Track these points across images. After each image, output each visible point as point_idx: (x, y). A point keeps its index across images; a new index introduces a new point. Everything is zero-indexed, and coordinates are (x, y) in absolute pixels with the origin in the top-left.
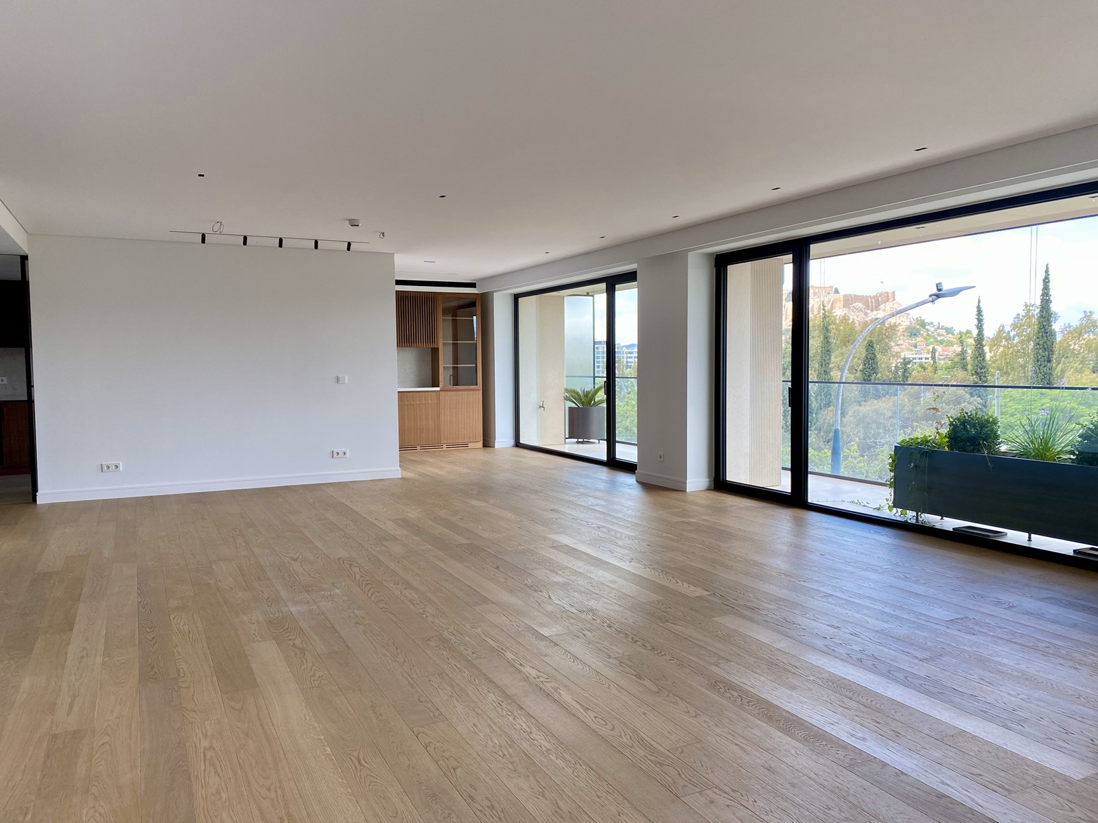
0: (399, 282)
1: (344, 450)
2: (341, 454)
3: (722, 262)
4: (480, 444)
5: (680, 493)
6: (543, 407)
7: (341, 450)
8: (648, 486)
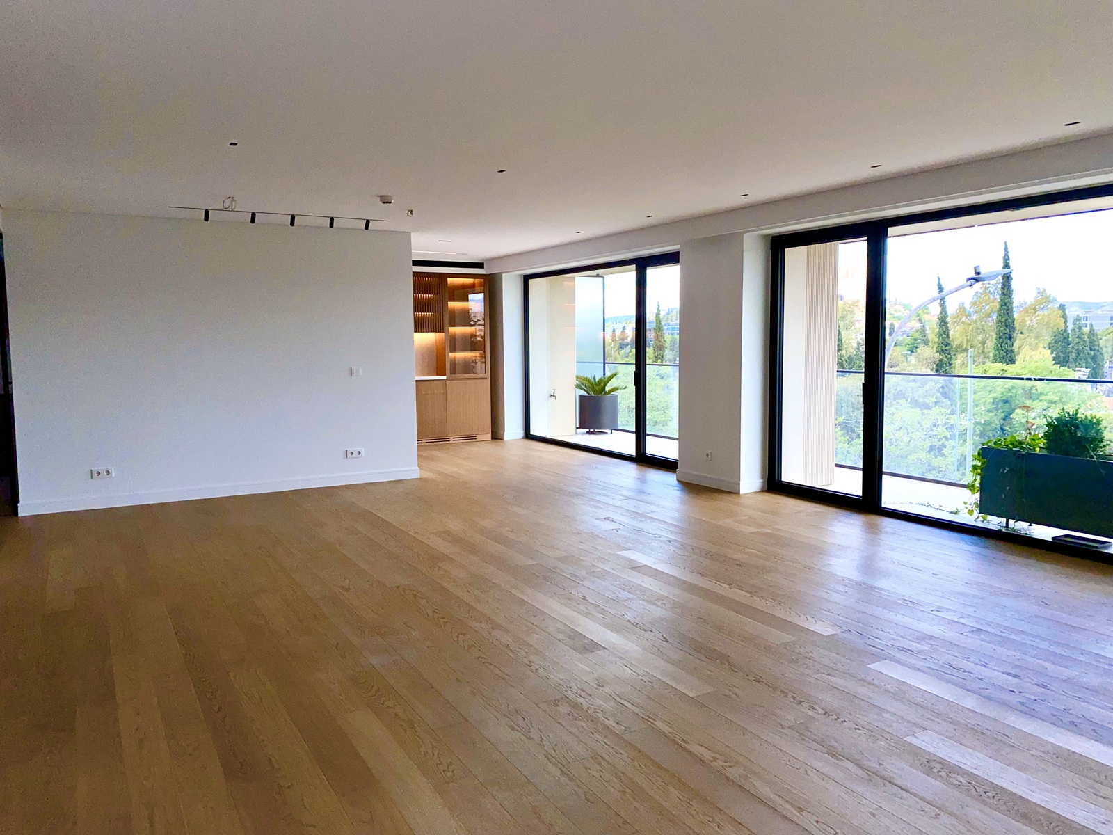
0: (416, 263)
1: (359, 449)
2: (356, 454)
3: (778, 246)
4: (489, 436)
5: (734, 496)
6: (554, 396)
7: (355, 449)
8: (691, 488)
